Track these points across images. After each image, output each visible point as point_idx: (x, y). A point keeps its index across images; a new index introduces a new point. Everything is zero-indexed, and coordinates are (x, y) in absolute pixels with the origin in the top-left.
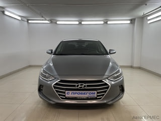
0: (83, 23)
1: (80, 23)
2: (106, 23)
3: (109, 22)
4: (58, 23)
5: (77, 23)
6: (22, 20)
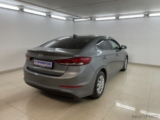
0: (120, 18)
1: (117, 18)
4: (96, 19)
5: (114, 18)
6: (67, 19)
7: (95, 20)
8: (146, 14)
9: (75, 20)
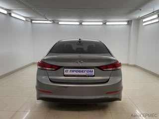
0: (83, 23)
1: (81, 24)
2: (105, 24)
4: (60, 23)
5: (78, 23)
6: (26, 20)
7: (58, 23)
8: (104, 22)
9: (33, 22)
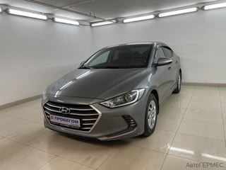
3: (206, 8)
